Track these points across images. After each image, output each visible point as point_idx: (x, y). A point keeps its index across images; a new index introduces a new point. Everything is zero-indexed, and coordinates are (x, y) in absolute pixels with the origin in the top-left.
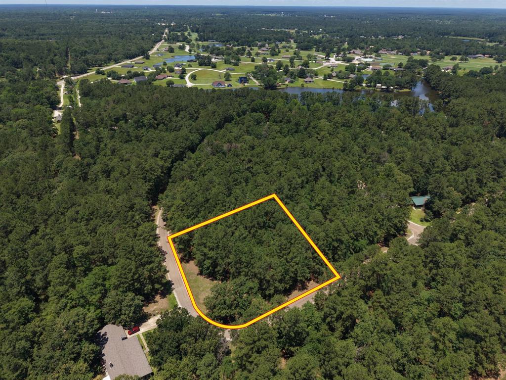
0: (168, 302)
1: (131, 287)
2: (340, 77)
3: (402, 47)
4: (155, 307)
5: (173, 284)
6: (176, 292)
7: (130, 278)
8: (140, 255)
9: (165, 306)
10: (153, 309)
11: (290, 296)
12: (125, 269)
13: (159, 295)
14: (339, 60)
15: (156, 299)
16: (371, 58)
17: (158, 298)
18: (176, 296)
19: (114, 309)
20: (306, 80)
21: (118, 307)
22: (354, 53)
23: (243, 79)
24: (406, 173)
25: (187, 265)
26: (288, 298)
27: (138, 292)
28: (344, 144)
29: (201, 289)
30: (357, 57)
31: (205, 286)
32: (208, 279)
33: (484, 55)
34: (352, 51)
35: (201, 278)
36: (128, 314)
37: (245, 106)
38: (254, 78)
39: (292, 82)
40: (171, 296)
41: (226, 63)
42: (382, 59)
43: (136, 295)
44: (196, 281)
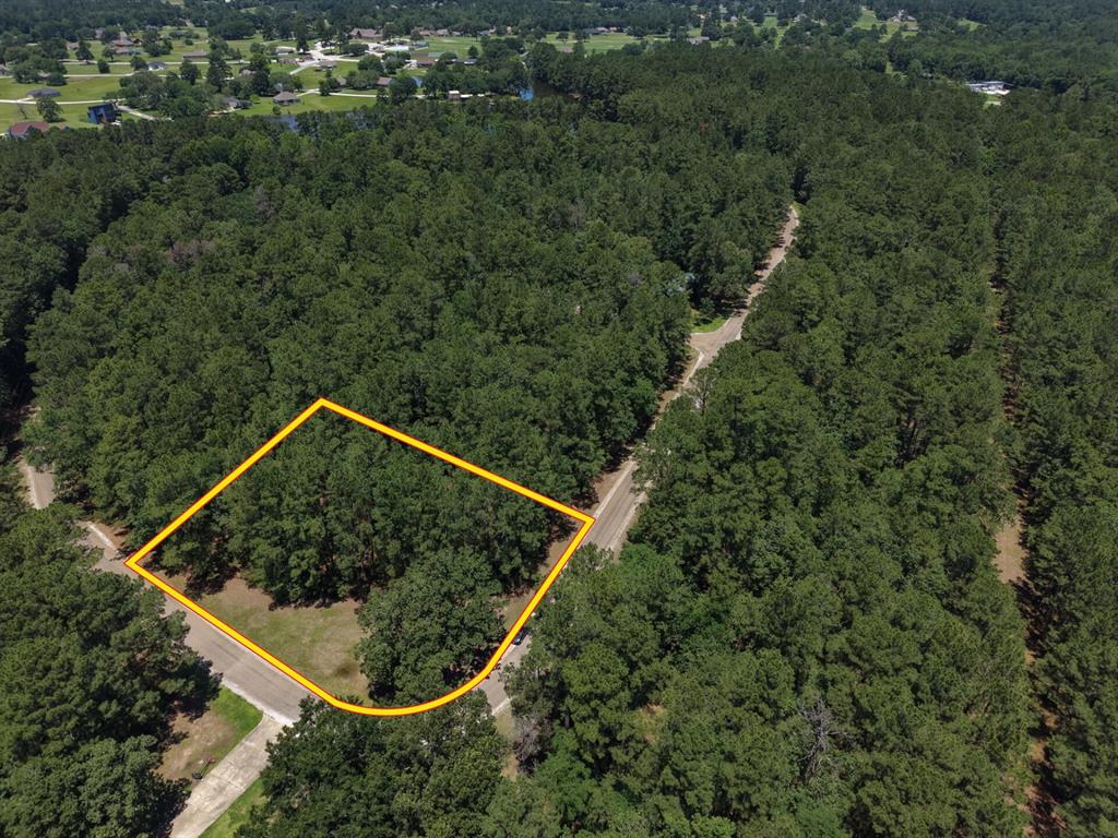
0: (221, 718)
1: (90, 724)
2: (357, 84)
3: (452, 20)
4: (187, 752)
5: (210, 664)
6: (231, 678)
7: (78, 696)
8: (77, 608)
9: (220, 735)
10: (182, 763)
11: (548, 561)
12: (47, 669)
13: (180, 715)
14: (331, 53)
15: (176, 730)
16: (402, 43)
17: (180, 723)
18: (236, 690)
19: (56, 823)
20: (278, 98)
21: (69, 807)
22: (359, 35)
23: (102, 111)
24: (634, 232)
25: (220, 595)
26: (547, 565)
27: (121, 728)
28: (475, 202)
29: (306, 640)
30: (372, 45)
31: (311, 628)
32: (312, 608)
33: (608, 27)
34: (354, 33)
35: (287, 612)
36: (120, 814)
37: (155, 162)
38: (132, 106)
39: (245, 107)
40: (222, 698)
41: (20, 80)
42: (427, 45)
43: (121, 740)
44: (276, 626)
